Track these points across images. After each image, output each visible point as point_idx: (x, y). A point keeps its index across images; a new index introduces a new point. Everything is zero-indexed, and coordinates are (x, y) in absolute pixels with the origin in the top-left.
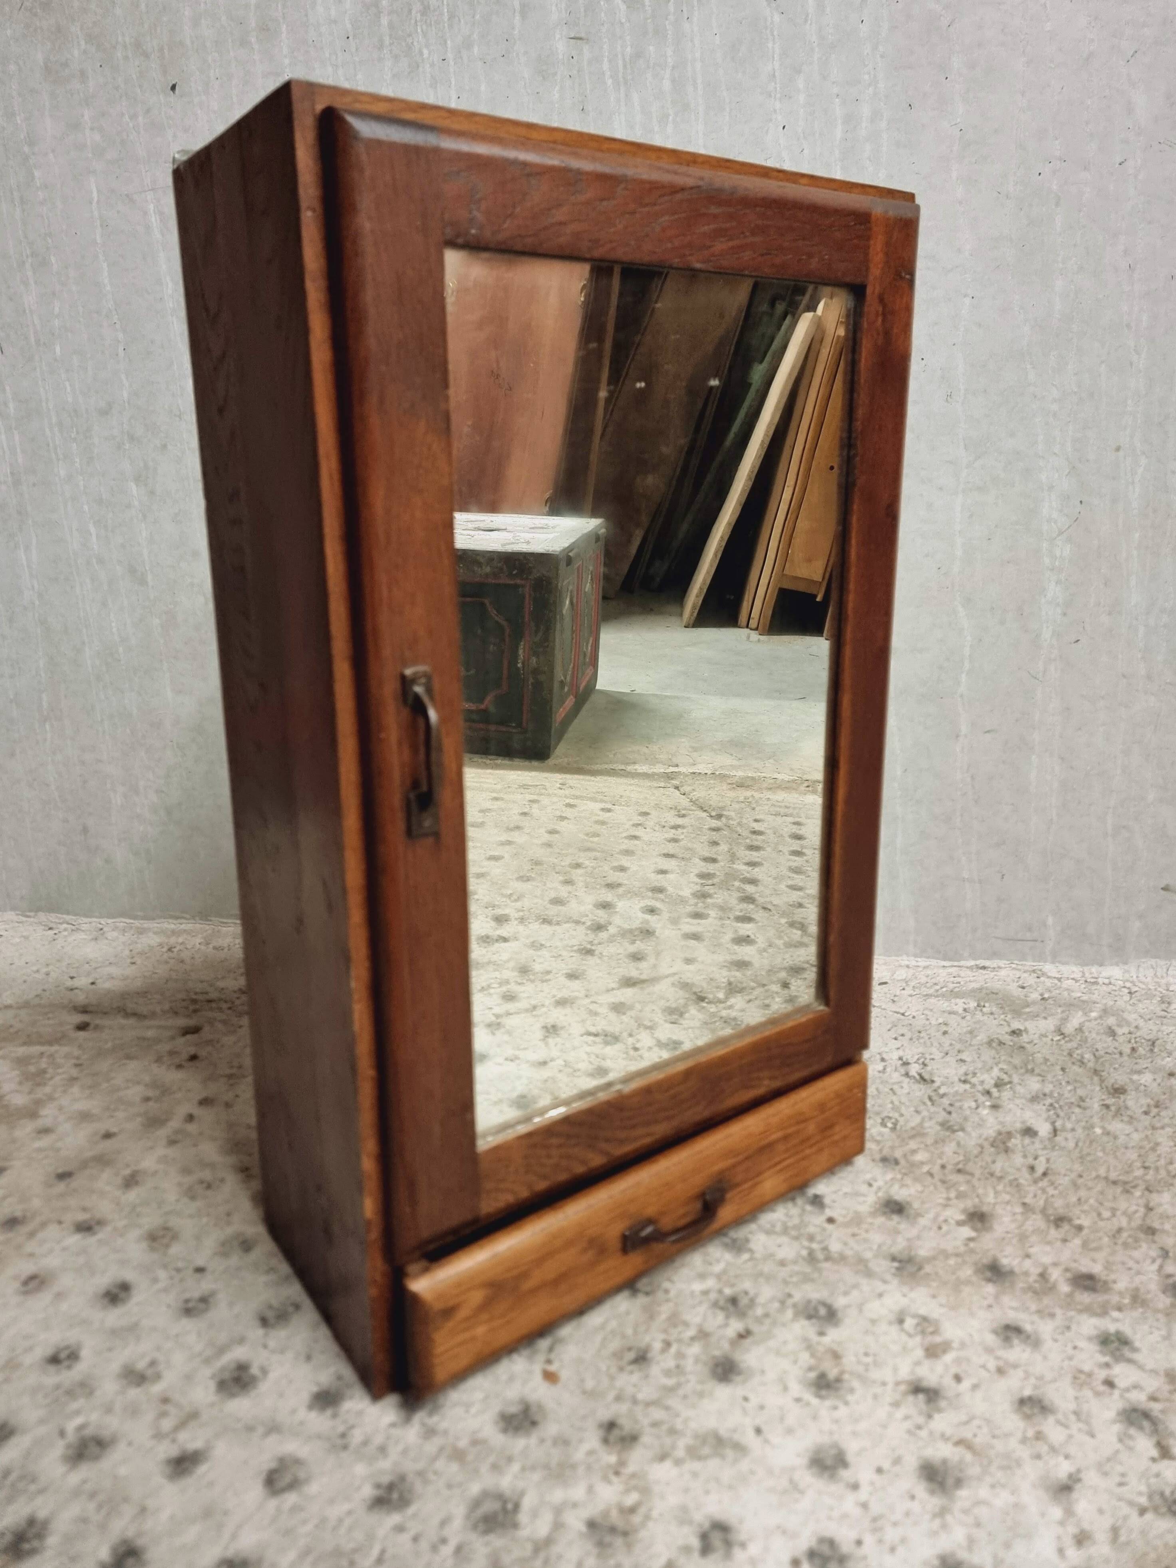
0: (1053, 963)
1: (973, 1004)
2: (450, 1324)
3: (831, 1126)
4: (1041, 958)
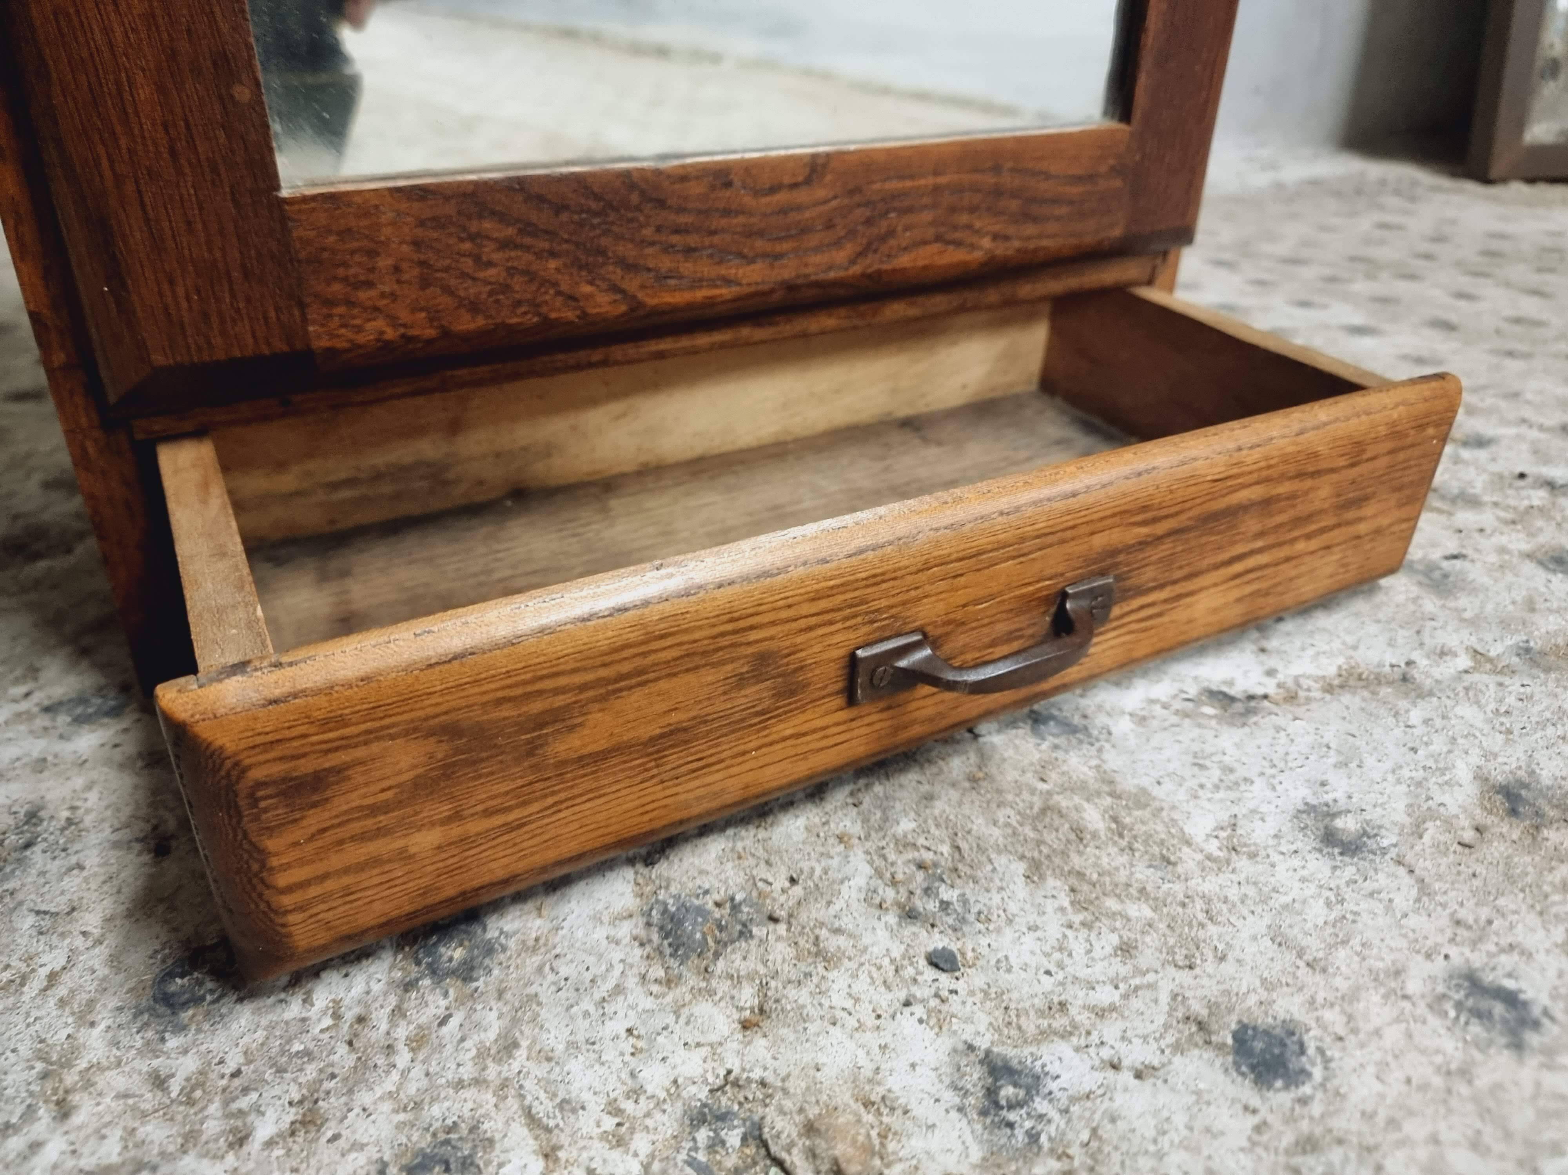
2: (314, 820)
3: (1362, 500)
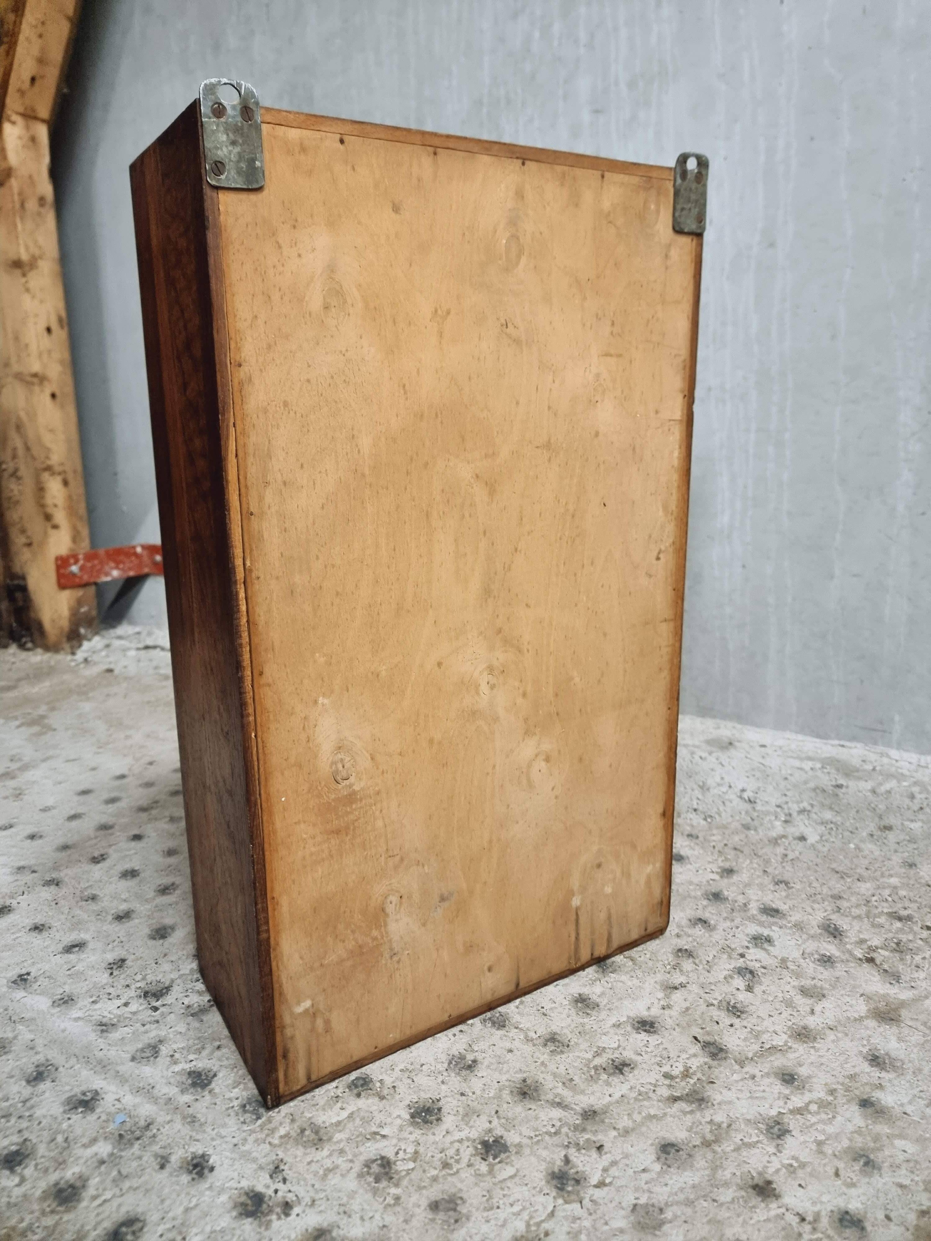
0: (898, 749)
1: (818, 765)
4: (889, 745)
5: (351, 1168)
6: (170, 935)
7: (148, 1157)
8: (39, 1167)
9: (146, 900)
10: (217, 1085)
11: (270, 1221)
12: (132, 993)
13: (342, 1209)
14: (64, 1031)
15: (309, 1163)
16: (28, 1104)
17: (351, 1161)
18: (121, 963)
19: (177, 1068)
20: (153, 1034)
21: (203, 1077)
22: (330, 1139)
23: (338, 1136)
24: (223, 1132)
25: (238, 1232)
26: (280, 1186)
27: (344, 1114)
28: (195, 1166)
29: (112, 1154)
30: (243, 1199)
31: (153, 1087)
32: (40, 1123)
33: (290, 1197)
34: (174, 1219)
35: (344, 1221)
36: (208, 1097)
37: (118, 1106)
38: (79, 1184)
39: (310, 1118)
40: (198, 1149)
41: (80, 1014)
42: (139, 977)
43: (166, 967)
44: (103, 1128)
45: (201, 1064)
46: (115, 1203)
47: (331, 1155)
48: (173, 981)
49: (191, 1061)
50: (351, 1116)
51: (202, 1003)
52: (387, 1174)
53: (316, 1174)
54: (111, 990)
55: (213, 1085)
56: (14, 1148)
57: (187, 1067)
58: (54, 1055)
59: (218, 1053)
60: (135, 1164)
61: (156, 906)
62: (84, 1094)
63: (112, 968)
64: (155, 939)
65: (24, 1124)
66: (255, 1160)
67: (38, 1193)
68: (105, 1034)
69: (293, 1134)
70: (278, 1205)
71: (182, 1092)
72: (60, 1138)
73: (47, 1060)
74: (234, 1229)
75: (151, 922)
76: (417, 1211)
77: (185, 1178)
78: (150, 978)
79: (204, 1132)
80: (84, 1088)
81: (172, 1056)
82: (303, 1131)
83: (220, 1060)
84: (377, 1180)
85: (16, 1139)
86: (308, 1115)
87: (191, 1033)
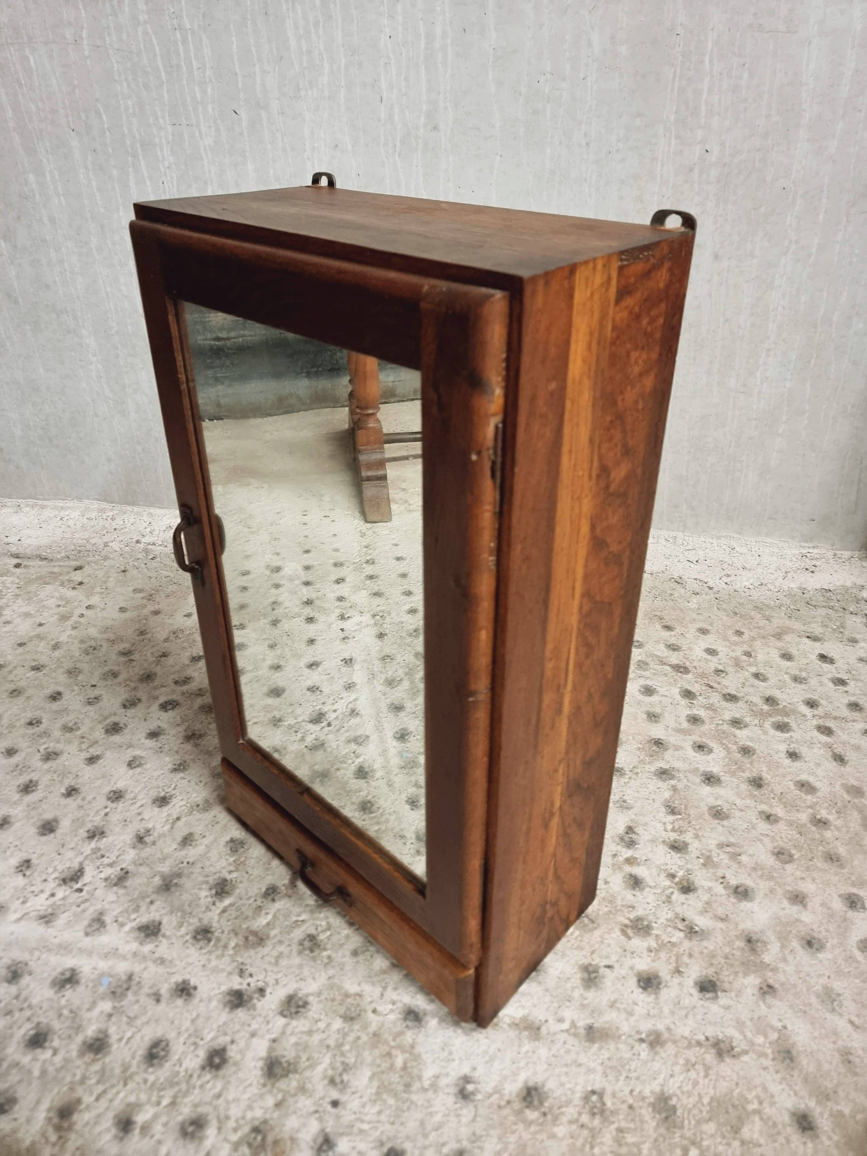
5: (291, 950)
6: (57, 827)
7: (143, 999)
8: (63, 1037)
9: (15, 803)
10: (166, 929)
11: (254, 1005)
12: (51, 885)
13: (298, 978)
14: (12, 933)
15: (262, 958)
16: (22, 997)
17: (289, 945)
18: (27, 863)
19: (127, 928)
20: (91, 910)
21: (152, 928)
22: (268, 937)
23: (273, 933)
24: (190, 960)
25: (237, 1020)
26: (249, 980)
27: (270, 917)
28: (182, 990)
29: (114, 1008)
30: (228, 998)
31: (117, 949)
32: (41, 1008)
33: (260, 984)
34: (187, 1030)
35: (302, 985)
36: (164, 941)
37: (96, 972)
38: (101, 1036)
39: (247, 928)
40: (178, 978)
41: (17, 915)
42: (50, 870)
43: (70, 854)
44: (95, 992)
45: (144, 919)
46: (138, 1037)
47: (274, 947)
48: (81, 864)
49: (135, 919)
50: (275, 916)
51: (116, 873)
52: (315, 944)
53: (270, 963)
54: (33, 888)
55: (163, 931)
56: (32, 1032)
57: (134, 924)
58: (17, 955)
59: (153, 907)
60: (136, 1007)
61: (28, 806)
62: (62, 974)
63: (21, 871)
64: (45, 835)
65: (28, 1013)
66: (223, 970)
67: (75, 1054)
68: (51, 924)
69: (241, 943)
70: (255, 992)
71: (141, 944)
72: (66, 1012)
73: (13, 960)
74: (232, 1019)
75: (32, 821)
76: (345, 960)
77: (180, 1002)
78: (60, 868)
79: (175, 965)
80: (59, 970)
81: (116, 921)
82: (246, 938)
83: (157, 911)
84: (312, 951)
85: (28, 1026)
86: (245, 926)
87: (122, 899)
